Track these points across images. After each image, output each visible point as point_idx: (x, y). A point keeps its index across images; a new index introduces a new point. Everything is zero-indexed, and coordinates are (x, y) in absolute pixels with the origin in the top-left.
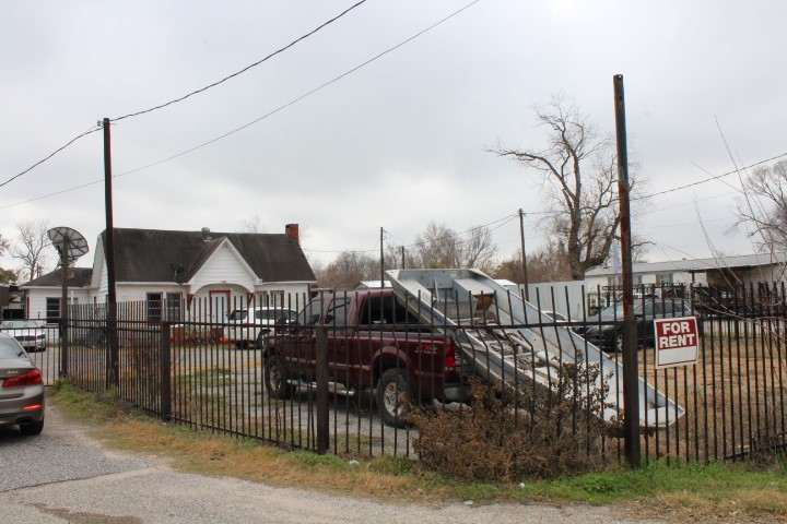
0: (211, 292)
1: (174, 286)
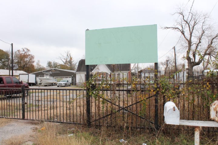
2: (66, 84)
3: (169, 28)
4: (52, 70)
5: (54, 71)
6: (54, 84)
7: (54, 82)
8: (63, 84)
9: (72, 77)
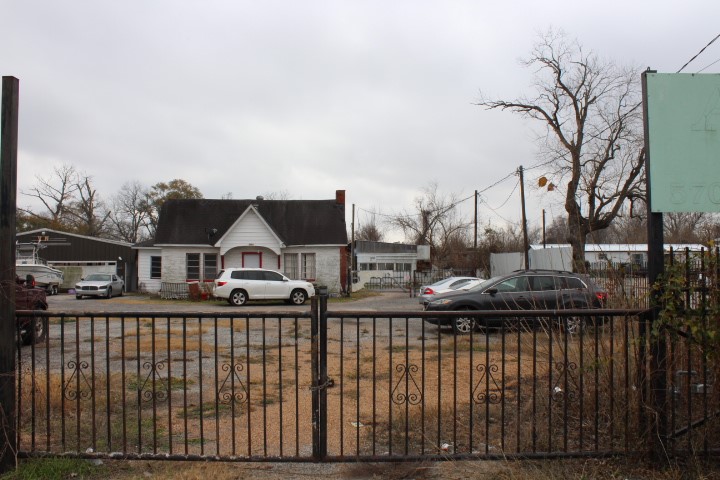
0: (243, 254)
1: (207, 248)
2: (111, 287)
3: (512, 105)
4: (40, 234)
5: (47, 238)
6: (54, 287)
7: (53, 281)
8: (101, 288)
9: (118, 261)
